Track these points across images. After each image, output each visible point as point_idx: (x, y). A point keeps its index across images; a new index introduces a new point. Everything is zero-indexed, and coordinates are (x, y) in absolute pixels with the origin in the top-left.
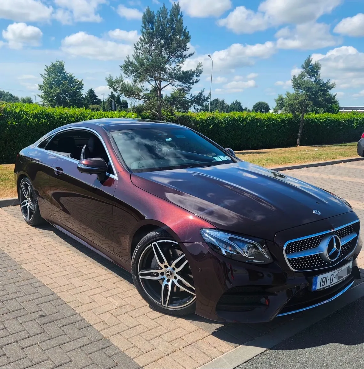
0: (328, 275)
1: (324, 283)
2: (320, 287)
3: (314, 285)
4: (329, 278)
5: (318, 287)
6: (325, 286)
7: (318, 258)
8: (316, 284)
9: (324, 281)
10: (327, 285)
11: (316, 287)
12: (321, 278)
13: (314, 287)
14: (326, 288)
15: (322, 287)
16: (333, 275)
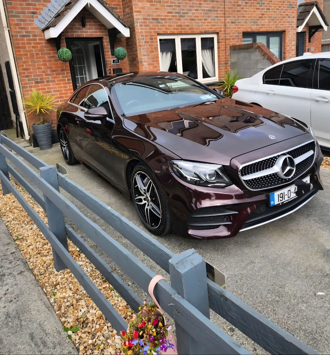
0: (285, 191)
1: (282, 198)
2: (279, 202)
3: (272, 201)
4: (286, 193)
5: (276, 202)
6: (283, 201)
7: (275, 177)
8: (274, 200)
9: (281, 196)
10: (285, 200)
11: (274, 202)
12: (278, 195)
13: (272, 203)
14: (284, 203)
15: (280, 202)
16: (290, 190)
